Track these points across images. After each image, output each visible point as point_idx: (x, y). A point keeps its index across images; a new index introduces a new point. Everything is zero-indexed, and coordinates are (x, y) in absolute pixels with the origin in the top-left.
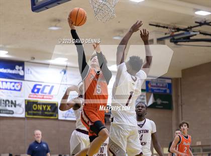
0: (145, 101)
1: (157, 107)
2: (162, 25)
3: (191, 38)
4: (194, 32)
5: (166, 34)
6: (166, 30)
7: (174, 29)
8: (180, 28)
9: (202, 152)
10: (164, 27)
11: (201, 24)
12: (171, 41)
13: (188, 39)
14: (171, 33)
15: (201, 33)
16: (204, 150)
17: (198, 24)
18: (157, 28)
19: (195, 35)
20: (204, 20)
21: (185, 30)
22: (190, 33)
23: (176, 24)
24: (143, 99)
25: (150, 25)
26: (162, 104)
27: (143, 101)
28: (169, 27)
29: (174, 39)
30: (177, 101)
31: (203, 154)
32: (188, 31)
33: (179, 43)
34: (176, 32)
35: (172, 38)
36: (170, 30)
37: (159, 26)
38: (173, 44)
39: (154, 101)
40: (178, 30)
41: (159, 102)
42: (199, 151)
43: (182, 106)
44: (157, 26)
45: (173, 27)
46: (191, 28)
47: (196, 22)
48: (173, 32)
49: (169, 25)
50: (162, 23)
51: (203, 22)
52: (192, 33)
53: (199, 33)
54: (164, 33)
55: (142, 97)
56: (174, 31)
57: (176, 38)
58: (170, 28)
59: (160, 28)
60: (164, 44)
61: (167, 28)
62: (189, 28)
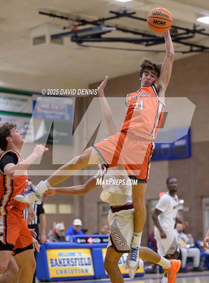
2: (59, 15)
3: (103, 36)
4: (108, 26)
5: (65, 28)
6: (65, 23)
7: (78, 20)
8: (87, 20)
10: (62, 18)
11: (118, 15)
12: (72, 40)
13: (98, 37)
14: (72, 28)
15: (118, 29)
17: (114, 15)
18: (52, 18)
19: (109, 31)
20: (124, 9)
21: (94, 23)
22: (101, 29)
23: (80, 13)
25: (41, 13)
28: (69, 17)
29: (76, 37)
32: (99, 25)
33: (85, 43)
34: (79, 25)
35: (73, 35)
36: (70, 22)
37: (54, 16)
38: (75, 45)
40: (84, 22)
44: (51, 15)
45: (75, 18)
46: (103, 20)
47: (111, 12)
48: (76, 26)
49: (70, 15)
50: (60, 11)
51: (121, 12)
52: (104, 29)
53: (114, 29)
54: (62, 28)
56: (77, 23)
57: (80, 35)
58: (71, 19)
59: (56, 19)
60: (62, 43)
61: (67, 19)
62: (100, 20)
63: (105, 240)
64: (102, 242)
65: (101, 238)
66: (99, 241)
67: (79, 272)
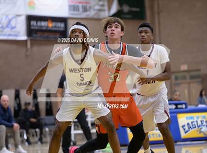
0: (106, 8)
1: (123, 16)
9: (188, 80)
16: (192, 77)
24: (103, 5)
26: (130, 12)
27: (103, 8)
30: (152, 8)
31: (189, 83)
39: (119, 8)
41: (126, 9)
42: (184, 78)
43: (159, 14)
55: (101, 3)
63: (179, 106)
64: (177, 108)
65: (176, 105)
66: (174, 107)
67: (157, 137)
